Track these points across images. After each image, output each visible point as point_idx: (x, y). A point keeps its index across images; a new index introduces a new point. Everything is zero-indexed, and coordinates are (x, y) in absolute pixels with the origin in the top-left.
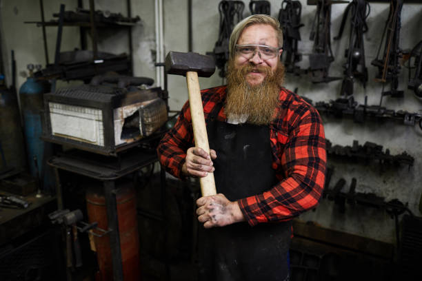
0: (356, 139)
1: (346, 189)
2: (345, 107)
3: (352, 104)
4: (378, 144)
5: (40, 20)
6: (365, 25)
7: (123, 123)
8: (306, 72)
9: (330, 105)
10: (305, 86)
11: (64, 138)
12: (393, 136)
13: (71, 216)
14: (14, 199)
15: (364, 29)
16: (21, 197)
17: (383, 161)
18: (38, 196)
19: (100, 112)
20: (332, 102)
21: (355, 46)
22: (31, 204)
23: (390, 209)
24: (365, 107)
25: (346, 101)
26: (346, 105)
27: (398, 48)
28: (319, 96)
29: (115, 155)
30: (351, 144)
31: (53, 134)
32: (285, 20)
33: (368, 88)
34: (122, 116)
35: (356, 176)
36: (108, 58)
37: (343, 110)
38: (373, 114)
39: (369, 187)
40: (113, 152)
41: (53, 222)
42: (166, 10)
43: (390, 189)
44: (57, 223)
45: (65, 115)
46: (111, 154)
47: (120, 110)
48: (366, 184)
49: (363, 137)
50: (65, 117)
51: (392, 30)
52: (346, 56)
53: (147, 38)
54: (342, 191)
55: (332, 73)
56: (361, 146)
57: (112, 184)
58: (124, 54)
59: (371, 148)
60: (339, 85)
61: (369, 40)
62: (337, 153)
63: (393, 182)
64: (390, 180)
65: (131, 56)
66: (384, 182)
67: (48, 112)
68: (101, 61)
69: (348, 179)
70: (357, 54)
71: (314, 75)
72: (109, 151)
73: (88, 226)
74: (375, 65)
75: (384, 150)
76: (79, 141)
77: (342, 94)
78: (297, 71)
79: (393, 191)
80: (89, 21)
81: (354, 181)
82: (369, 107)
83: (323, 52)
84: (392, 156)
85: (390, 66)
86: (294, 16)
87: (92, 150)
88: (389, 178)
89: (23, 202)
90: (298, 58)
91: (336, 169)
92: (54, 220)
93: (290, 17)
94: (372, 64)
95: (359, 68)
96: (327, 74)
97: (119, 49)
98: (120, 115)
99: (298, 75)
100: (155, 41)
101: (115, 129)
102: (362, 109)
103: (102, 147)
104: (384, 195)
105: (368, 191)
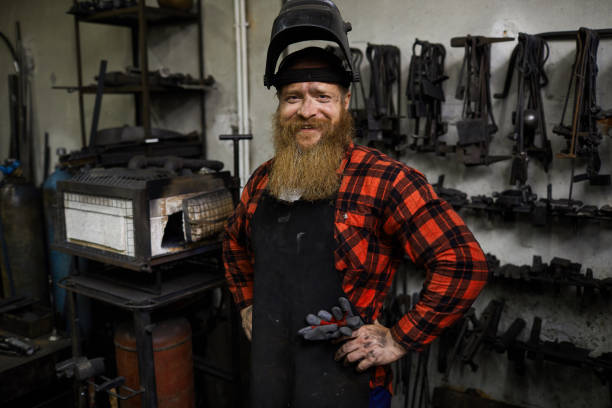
0: (537, 254)
1: (526, 335)
2: (517, 202)
3: (527, 197)
4: (574, 261)
5: (75, 84)
6: (543, 74)
7: (166, 222)
8: (454, 149)
9: (495, 200)
10: (455, 172)
11: (82, 246)
12: (597, 249)
13: (85, 366)
14: (15, 342)
15: (542, 81)
16: (27, 339)
17: (582, 288)
18: (53, 339)
19: (129, 204)
20: (497, 195)
21: (529, 107)
22: (39, 349)
23: (600, 369)
24: (548, 201)
25: (519, 193)
26: (517, 198)
27: (593, 105)
28: (477, 188)
29: (149, 269)
30: (530, 262)
31: (69, 240)
32: (419, 72)
33: (553, 172)
34: (164, 211)
35: (540, 313)
36: (166, 137)
37: (514, 206)
38: (561, 212)
39: (563, 332)
40: (146, 266)
41: (59, 375)
42: (252, 68)
43: (599, 337)
44: (64, 376)
45: (83, 211)
46: (144, 268)
47: (160, 201)
48: (559, 328)
49: (549, 251)
50: (83, 214)
51: (582, 77)
52: (514, 122)
53: (226, 109)
54: (519, 338)
55: (495, 150)
56: (546, 264)
57: (146, 316)
58: (195, 133)
59: (563, 267)
60: (507, 169)
61: (550, 97)
62: (507, 276)
63: (603, 324)
64: (598, 321)
65: (204, 135)
66: (589, 324)
67: (63, 208)
68: (155, 140)
69: (529, 319)
70: (531, 118)
71: (465, 151)
72: (142, 264)
73: (109, 381)
74: (559, 134)
75: (584, 271)
76: (100, 250)
77: (512, 183)
78: (441, 148)
79: (604, 340)
80: (140, 84)
81: (538, 321)
82: (555, 201)
83: (479, 116)
84: (598, 281)
85: (581, 134)
86: (432, 66)
87: (117, 262)
88: (596, 317)
89: (27, 347)
90: (441, 128)
91: (507, 303)
92: (60, 372)
93: (426, 68)
94: (554, 132)
95: (538, 141)
96: (487, 152)
97: (187, 126)
98: (160, 209)
99: (443, 154)
100: (236, 112)
101: (152, 230)
102: (544, 205)
103: (131, 258)
104: (590, 346)
105: (561, 338)
